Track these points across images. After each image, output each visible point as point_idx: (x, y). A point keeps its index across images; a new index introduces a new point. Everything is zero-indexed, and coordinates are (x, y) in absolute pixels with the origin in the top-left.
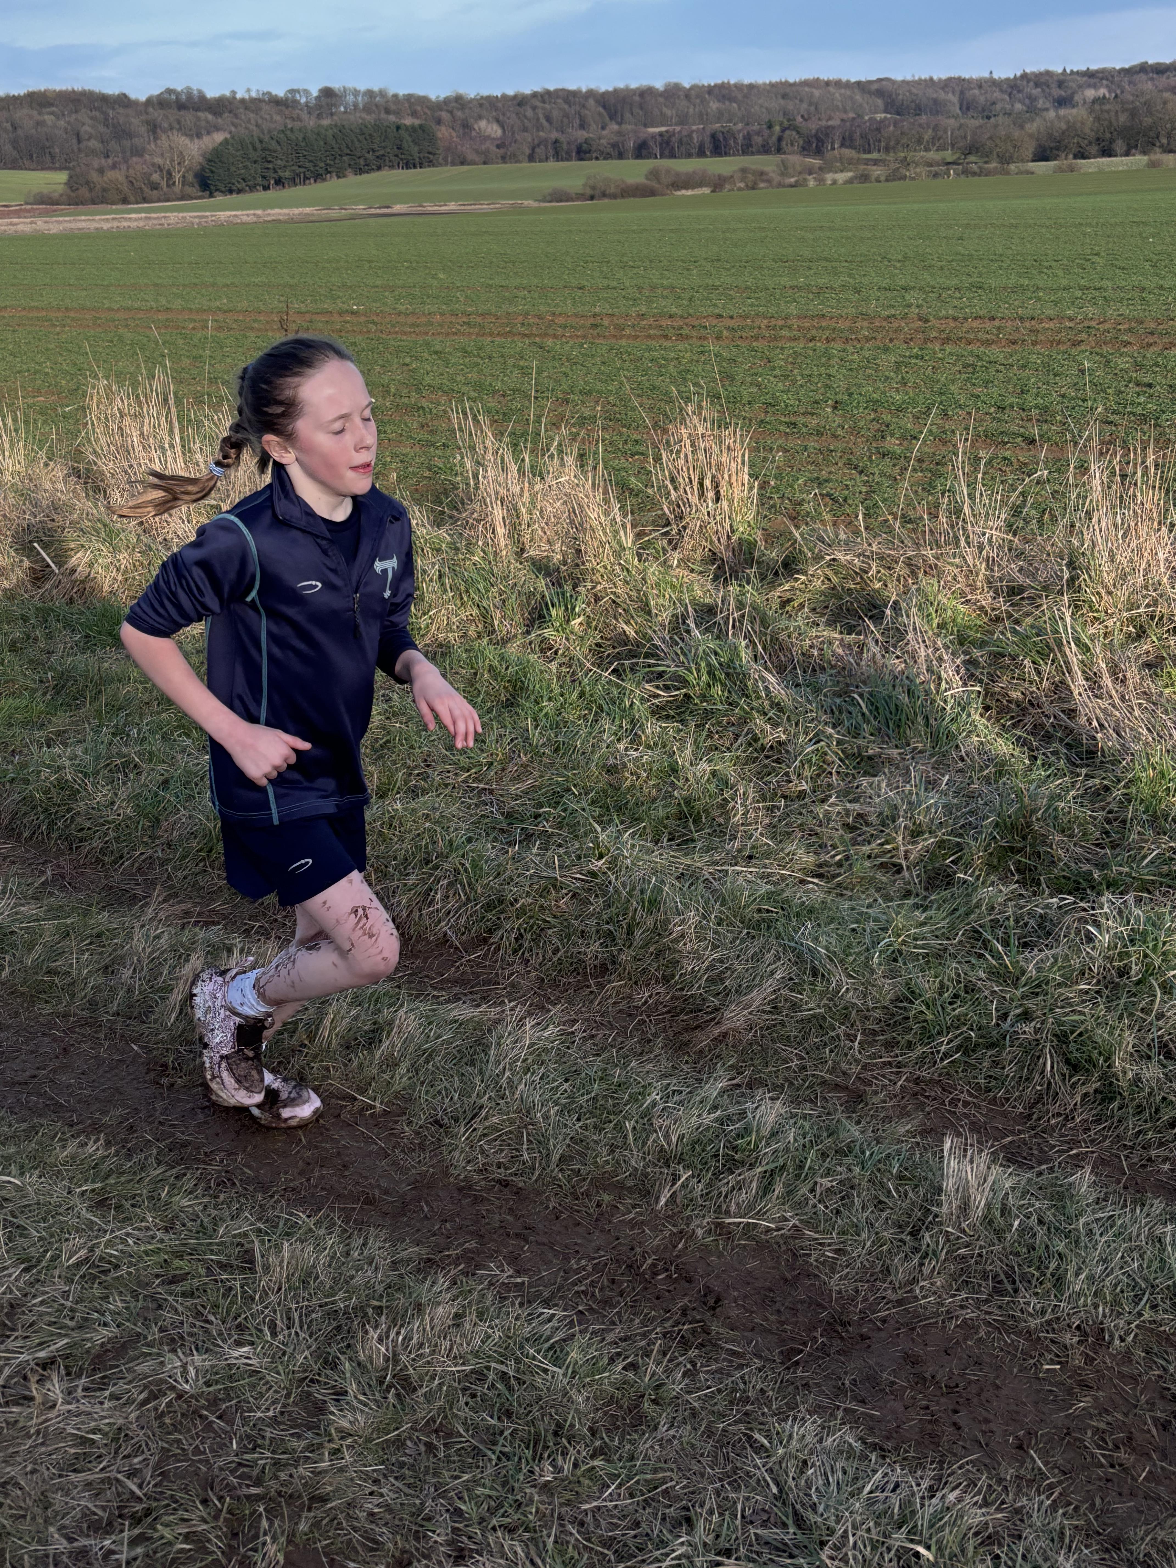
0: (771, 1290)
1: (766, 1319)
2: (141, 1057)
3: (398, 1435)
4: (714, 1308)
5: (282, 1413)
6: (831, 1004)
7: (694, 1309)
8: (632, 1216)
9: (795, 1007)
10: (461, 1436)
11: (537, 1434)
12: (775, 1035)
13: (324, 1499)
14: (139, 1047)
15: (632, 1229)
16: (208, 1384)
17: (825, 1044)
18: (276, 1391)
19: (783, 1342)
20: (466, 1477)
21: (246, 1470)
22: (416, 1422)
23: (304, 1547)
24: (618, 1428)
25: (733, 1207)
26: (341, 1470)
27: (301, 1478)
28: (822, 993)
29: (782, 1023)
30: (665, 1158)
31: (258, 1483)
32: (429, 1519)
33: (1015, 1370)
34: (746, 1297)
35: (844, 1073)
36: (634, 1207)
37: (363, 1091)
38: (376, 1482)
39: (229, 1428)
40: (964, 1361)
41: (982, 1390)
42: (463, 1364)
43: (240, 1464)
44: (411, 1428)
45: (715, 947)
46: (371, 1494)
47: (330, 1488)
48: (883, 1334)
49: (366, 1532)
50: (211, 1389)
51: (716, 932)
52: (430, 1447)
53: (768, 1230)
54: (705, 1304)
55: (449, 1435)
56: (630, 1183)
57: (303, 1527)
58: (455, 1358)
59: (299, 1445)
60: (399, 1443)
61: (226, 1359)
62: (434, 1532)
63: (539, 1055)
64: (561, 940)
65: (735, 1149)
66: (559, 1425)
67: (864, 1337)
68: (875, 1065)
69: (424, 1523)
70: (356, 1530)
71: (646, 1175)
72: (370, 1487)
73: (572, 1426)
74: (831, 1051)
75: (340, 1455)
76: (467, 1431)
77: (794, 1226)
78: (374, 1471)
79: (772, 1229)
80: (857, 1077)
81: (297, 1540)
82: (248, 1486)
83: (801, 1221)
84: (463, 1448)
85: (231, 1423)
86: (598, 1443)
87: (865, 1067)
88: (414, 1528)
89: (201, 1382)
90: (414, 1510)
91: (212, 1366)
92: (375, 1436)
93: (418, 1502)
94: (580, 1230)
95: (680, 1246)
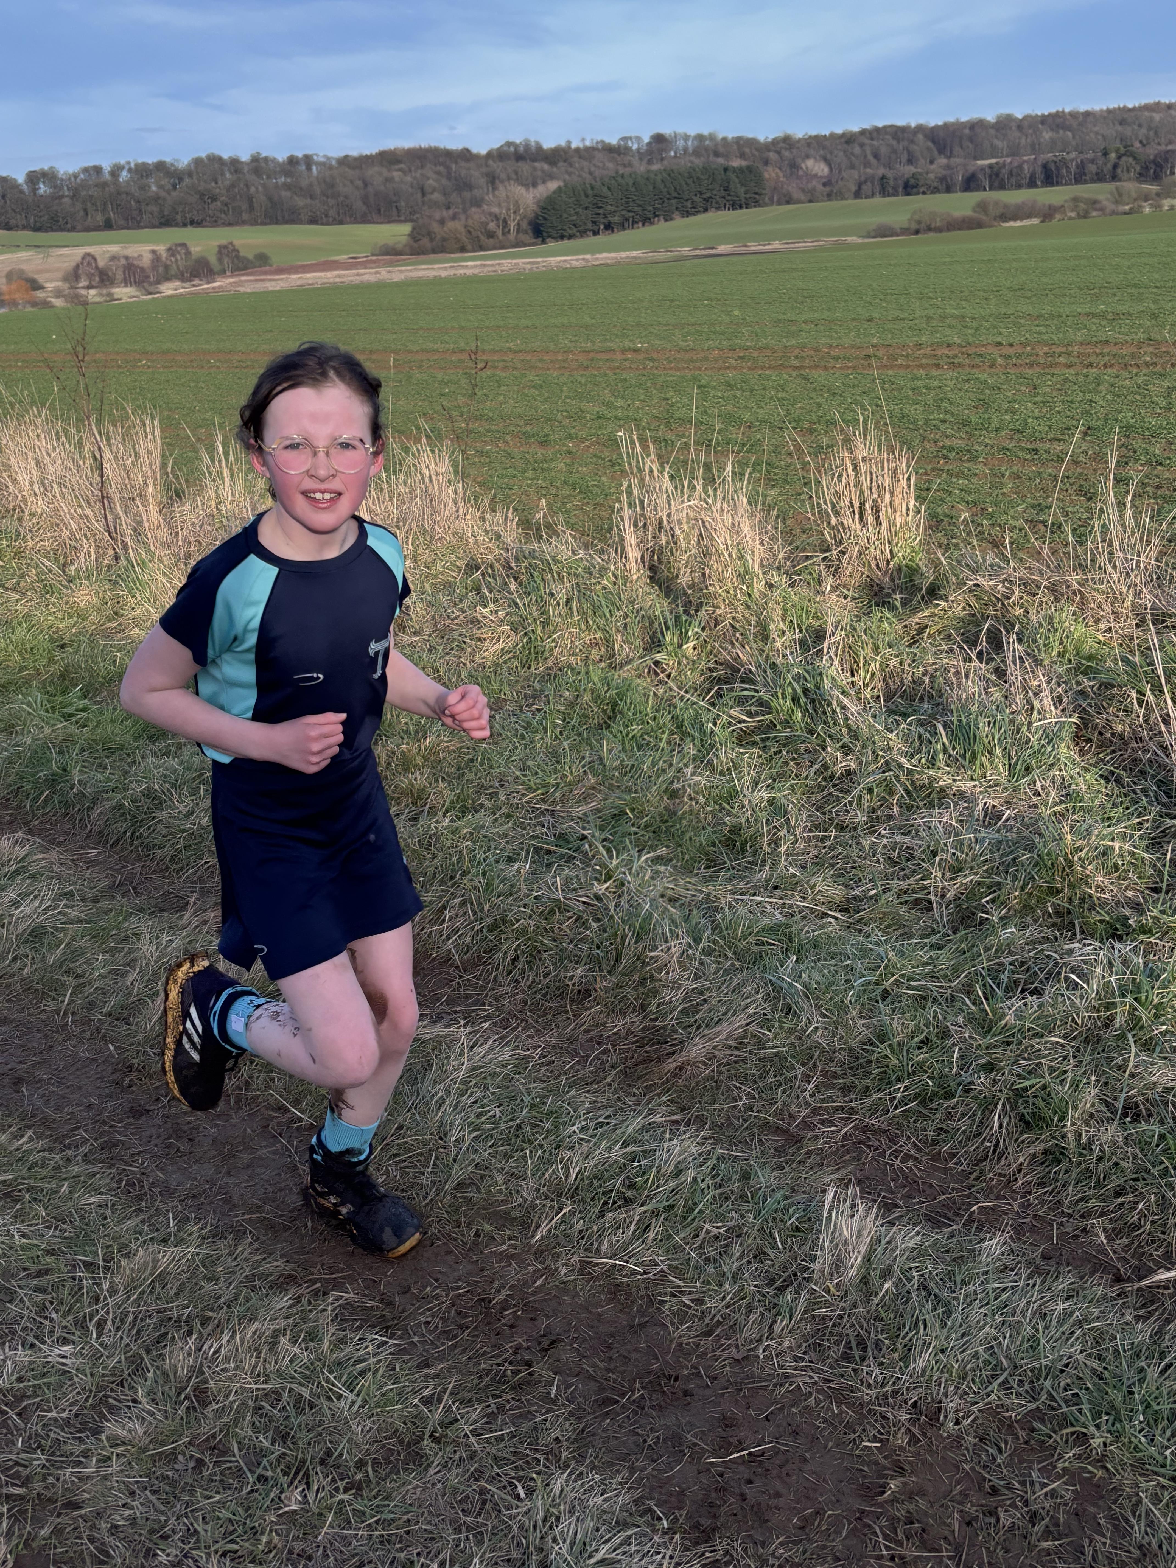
0: (612, 1336)
1: (594, 1366)
2: (113, 1057)
3: (174, 1448)
4: (547, 1350)
5: (76, 1415)
6: (797, 1043)
7: (528, 1348)
8: (505, 1247)
9: (761, 1044)
10: (234, 1456)
11: (303, 1461)
12: (733, 1072)
13: (76, 1506)
14: (116, 1048)
15: (501, 1261)
16: (20, 1380)
17: (781, 1085)
18: (79, 1393)
19: (601, 1390)
20: (218, 1497)
21: (21, 1469)
22: (196, 1437)
23: (39, 1552)
24: (390, 1462)
25: (605, 1247)
26: (105, 1478)
27: (65, 1481)
28: (791, 1031)
29: (744, 1061)
30: (558, 1192)
31: (26, 1482)
32: (165, 1537)
33: (830, 1444)
34: (585, 1340)
35: (791, 1116)
36: (510, 1239)
37: (296, 1103)
38: (132, 1493)
39: (22, 1425)
40: (781, 1429)
41: (787, 1461)
42: (265, 1382)
43: (17, 1463)
44: (190, 1443)
45: (697, 977)
46: (124, 1506)
47: (86, 1496)
48: (708, 1392)
49: (103, 1544)
50: (21, 1385)
51: (702, 963)
52: (200, 1463)
53: (636, 1273)
54: (540, 1343)
55: (224, 1453)
56: (516, 1214)
57: (44, 1532)
58: (259, 1375)
59: (78, 1449)
60: (172, 1457)
61: (45, 1357)
62: (163, 1550)
63: (485, 1078)
64: (555, 964)
65: (632, 1186)
66: (329, 1453)
67: (686, 1393)
68: (826, 1109)
69: (159, 1542)
70: (92, 1540)
71: (534, 1207)
72: (125, 1499)
73: (341, 1455)
74: (784, 1092)
75: (109, 1463)
76: (240, 1450)
77: (662, 1271)
78: (137, 1482)
79: (639, 1273)
80: (803, 1121)
81: (34, 1545)
82: (13, 1485)
83: (670, 1266)
84: (229, 1468)
85: (26, 1421)
86: (359, 1476)
87: (815, 1112)
88: (148, 1544)
89: (14, 1377)
90: (156, 1527)
91: (30, 1363)
92: (151, 1447)
93: (163, 1518)
94: (450, 1258)
95: (538, 1283)
